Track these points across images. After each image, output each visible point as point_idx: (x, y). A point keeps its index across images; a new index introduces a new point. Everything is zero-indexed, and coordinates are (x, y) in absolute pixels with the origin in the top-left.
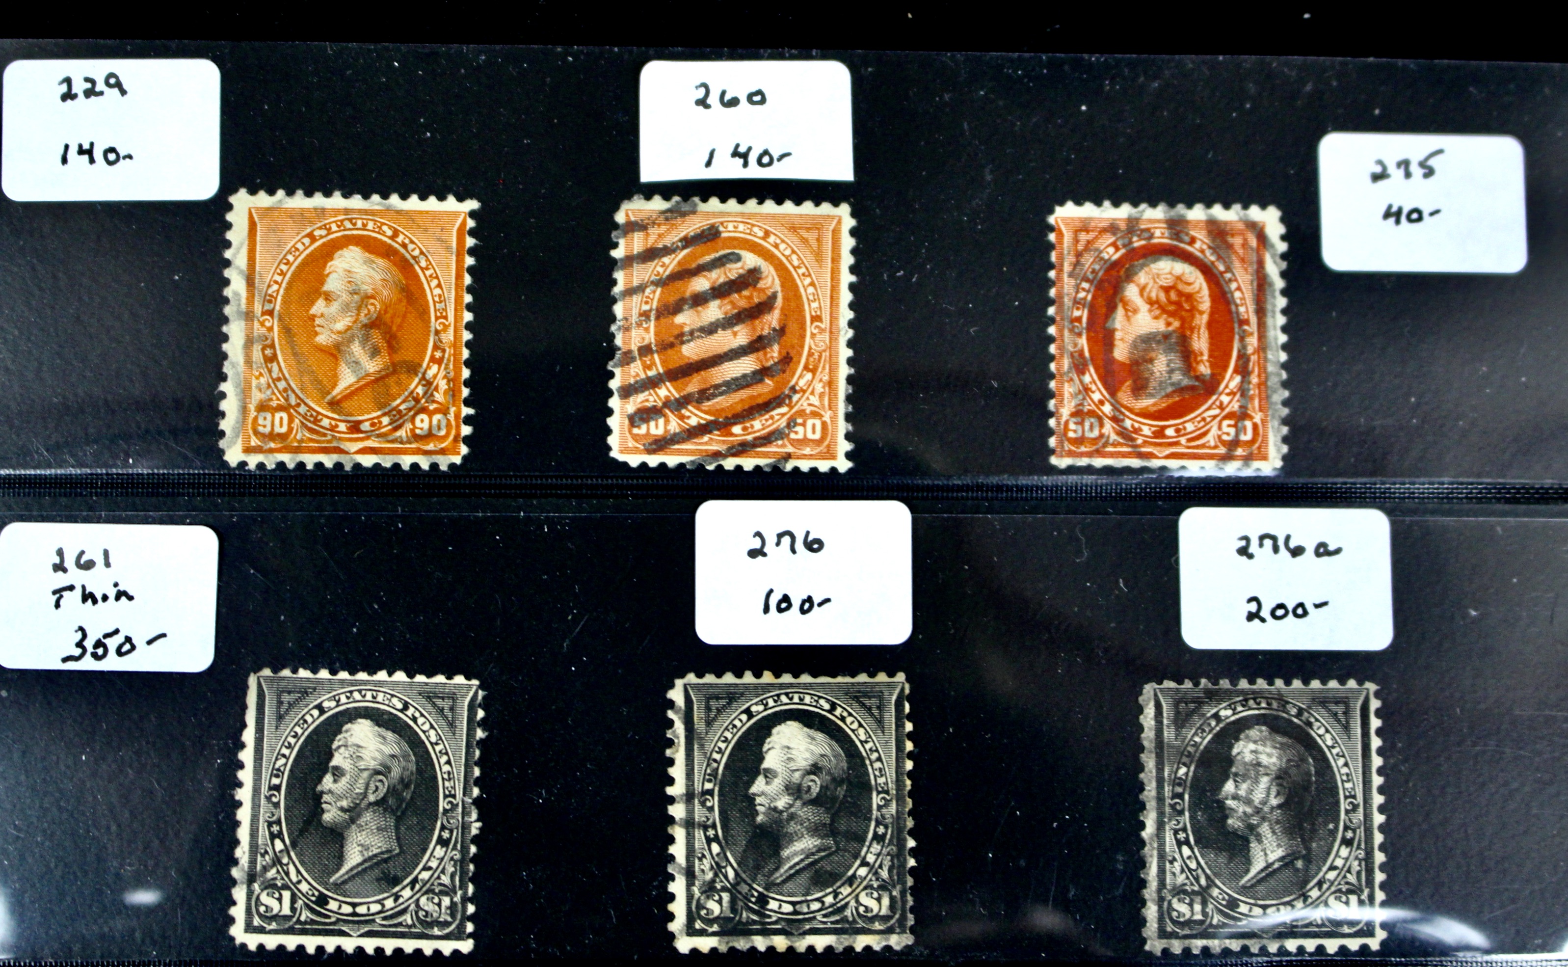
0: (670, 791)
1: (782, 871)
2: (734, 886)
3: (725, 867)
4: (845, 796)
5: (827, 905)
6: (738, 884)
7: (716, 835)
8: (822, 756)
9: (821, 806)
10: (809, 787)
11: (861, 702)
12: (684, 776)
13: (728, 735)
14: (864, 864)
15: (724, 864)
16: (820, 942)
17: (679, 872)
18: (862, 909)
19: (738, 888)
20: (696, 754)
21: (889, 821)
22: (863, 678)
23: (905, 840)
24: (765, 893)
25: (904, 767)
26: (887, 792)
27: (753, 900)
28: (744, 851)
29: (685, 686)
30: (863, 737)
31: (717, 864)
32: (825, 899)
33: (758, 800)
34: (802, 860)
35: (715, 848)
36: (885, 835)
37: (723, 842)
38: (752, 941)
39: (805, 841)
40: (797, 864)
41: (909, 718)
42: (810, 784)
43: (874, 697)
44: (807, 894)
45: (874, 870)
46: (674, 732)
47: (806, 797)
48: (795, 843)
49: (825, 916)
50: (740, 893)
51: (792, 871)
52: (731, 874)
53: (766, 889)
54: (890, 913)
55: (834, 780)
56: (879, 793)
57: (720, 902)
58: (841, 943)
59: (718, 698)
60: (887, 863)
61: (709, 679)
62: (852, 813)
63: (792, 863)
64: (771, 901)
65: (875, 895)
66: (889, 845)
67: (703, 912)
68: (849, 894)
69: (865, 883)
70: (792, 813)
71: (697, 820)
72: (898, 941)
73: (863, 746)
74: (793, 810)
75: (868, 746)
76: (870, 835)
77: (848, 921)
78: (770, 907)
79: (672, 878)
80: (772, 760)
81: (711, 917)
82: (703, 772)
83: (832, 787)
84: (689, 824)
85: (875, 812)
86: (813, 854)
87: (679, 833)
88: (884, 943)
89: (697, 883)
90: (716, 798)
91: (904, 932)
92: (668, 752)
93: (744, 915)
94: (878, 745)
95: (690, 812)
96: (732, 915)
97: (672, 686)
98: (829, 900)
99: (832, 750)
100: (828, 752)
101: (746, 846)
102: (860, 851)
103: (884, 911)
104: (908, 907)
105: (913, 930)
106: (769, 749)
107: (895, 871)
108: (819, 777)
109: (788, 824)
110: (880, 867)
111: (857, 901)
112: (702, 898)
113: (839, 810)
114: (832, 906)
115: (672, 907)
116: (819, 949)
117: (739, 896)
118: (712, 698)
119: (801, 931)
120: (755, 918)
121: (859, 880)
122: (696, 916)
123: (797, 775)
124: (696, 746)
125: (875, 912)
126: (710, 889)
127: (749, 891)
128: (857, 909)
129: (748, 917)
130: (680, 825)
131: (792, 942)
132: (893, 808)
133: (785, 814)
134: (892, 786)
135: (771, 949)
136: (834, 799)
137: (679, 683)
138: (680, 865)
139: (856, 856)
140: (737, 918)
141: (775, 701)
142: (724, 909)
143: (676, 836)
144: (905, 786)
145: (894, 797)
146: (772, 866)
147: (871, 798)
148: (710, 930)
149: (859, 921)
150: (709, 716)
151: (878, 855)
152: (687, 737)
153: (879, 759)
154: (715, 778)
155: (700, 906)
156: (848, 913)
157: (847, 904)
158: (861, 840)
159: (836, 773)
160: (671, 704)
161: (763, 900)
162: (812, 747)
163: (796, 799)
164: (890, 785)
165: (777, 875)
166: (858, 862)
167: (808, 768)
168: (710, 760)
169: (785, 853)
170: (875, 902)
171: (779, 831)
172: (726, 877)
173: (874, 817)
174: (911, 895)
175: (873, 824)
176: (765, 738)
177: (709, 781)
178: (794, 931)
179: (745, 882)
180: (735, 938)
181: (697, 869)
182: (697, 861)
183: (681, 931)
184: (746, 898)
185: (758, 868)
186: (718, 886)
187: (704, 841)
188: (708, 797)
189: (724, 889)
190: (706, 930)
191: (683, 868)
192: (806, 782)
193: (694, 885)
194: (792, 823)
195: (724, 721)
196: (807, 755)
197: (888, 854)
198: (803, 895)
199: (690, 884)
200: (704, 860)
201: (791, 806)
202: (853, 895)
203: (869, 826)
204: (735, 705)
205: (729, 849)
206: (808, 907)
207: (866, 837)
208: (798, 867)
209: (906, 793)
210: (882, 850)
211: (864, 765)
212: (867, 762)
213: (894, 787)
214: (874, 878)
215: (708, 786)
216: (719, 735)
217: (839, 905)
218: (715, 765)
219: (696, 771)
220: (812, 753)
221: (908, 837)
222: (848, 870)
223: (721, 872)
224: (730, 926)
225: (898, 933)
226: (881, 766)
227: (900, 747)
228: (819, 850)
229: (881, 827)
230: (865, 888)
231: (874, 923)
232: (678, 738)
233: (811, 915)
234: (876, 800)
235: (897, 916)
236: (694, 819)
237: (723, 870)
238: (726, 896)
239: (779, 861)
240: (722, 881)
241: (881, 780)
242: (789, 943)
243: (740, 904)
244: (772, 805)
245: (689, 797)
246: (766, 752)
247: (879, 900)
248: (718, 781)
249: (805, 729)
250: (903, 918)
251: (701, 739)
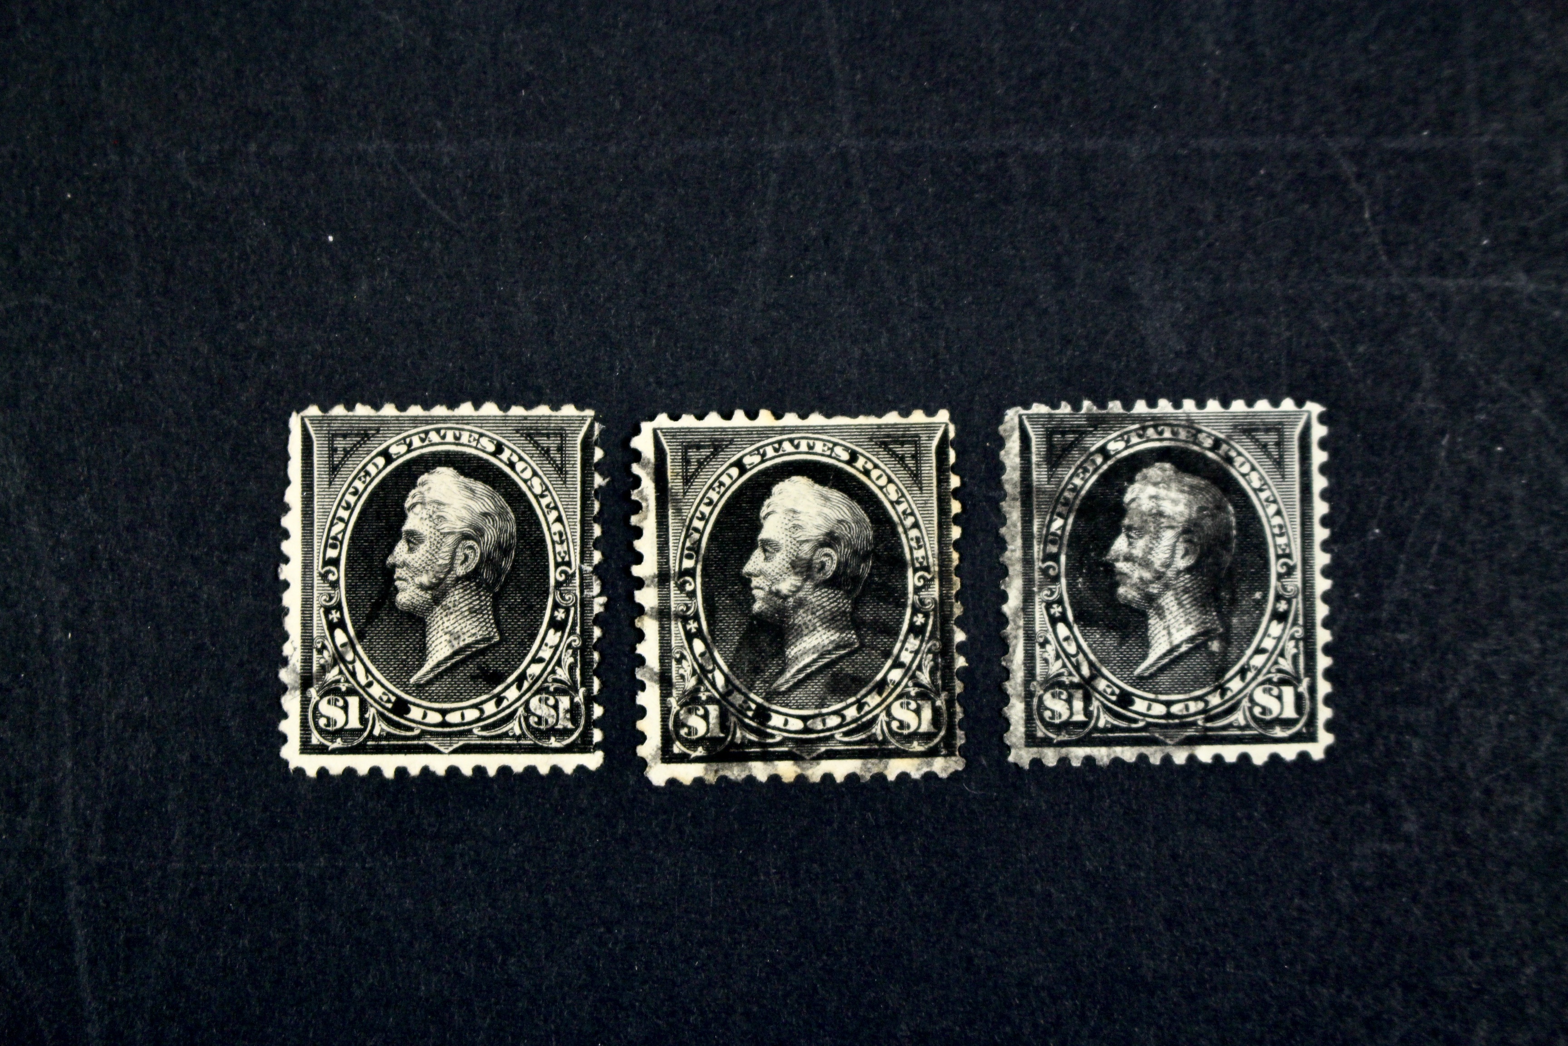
0: (637, 571)
1: (788, 675)
2: (725, 696)
3: (712, 671)
4: (871, 575)
5: (848, 719)
6: (729, 693)
7: (699, 629)
8: (840, 522)
9: (839, 588)
10: (823, 565)
11: (890, 450)
12: (655, 551)
13: (714, 496)
14: (897, 664)
15: (711, 667)
16: (840, 769)
17: (651, 679)
18: (895, 725)
19: (730, 698)
20: (670, 521)
21: (930, 607)
22: (892, 418)
23: (951, 632)
24: (766, 704)
25: (948, 535)
26: (927, 569)
27: (750, 714)
28: (738, 650)
29: (655, 431)
30: (894, 497)
31: (701, 666)
32: (845, 712)
33: (755, 582)
34: (815, 661)
35: (699, 646)
36: (925, 625)
37: (709, 637)
38: (750, 769)
39: (818, 635)
40: (808, 665)
41: (955, 469)
42: (824, 559)
43: (909, 442)
44: (822, 705)
45: (910, 673)
46: (641, 492)
47: (820, 577)
48: (805, 638)
49: (846, 734)
50: (732, 705)
51: (801, 676)
52: (720, 680)
53: (768, 699)
54: (932, 730)
55: (855, 553)
56: (916, 570)
57: (705, 717)
58: (869, 770)
59: (698, 447)
60: (928, 663)
61: (688, 421)
62: (880, 599)
63: (801, 665)
64: (773, 714)
65: (913, 705)
66: (930, 638)
67: (683, 732)
68: (879, 705)
69: (899, 690)
70: (800, 599)
71: (673, 609)
72: (942, 766)
73: (894, 508)
74: (801, 594)
75: (901, 508)
76: (905, 627)
77: (876, 741)
78: (772, 723)
79: (643, 687)
80: (771, 529)
81: (694, 737)
82: (680, 545)
83: (853, 563)
84: (663, 614)
85: (911, 595)
86: (829, 652)
87: (650, 626)
88: (925, 769)
89: (675, 692)
90: (699, 580)
91: (950, 754)
92: (634, 520)
93: (739, 734)
94: (914, 507)
95: (664, 599)
96: (722, 735)
97: (637, 431)
98: (851, 713)
99: (854, 514)
100: (847, 516)
101: (740, 643)
102: (892, 648)
103: (925, 727)
104: (957, 720)
105: (964, 752)
106: (768, 514)
107: (939, 674)
108: (836, 551)
109: (796, 612)
110: (919, 668)
111: (889, 714)
112: (682, 712)
113: (863, 594)
114: (854, 721)
115: (641, 725)
116: (839, 778)
117: (732, 709)
118: (690, 447)
119: (814, 755)
120: (753, 737)
121: (892, 686)
122: (674, 736)
123: (806, 547)
124: (670, 512)
125: (912, 729)
126: (691, 701)
127: (745, 702)
128: (888, 724)
129: (744, 737)
130: (651, 616)
131: (803, 769)
132: (935, 591)
133: (791, 600)
134: (933, 561)
135: (775, 779)
136: (856, 579)
137: (647, 427)
138: (652, 669)
139: (887, 654)
140: (729, 739)
141: (776, 450)
142: (711, 726)
143: (646, 631)
144: (950, 560)
145: (936, 576)
146: (774, 669)
147: (906, 578)
148: (694, 755)
149: (893, 741)
150: (687, 471)
151: (916, 653)
152: (658, 499)
153: (916, 525)
154: (698, 553)
155: (679, 724)
156: (877, 730)
157: (876, 718)
158: (893, 633)
159: (860, 544)
160: (637, 456)
161: (763, 715)
162: (826, 511)
163: (805, 580)
164: (931, 560)
165: (781, 680)
166: (889, 663)
167: (821, 538)
168: (689, 529)
169: (791, 652)
170: (913, 715)
171: (783, 622)
172: (713, 684)
173: (910, 602)
174: (961, 705)
175: (909, 611)
176: (763, 499)
177: (689, 557)
178: (804, 755)
179: (739, 691)
180: (727, 765)
181: (674, 674)
182: (674, 663)
183: (654, 758)
184: (740, 712)
185: (756, 670)
186: (703, 696)
187: (683, 637)
188: (688, 578)
189: (711, 700)
190: (689, 755)
191: (655, 674)
192: (820, 557)
193: (670, 695)
194: (801, 611)
195: (707, 477)
196: (820, 521)
197: (930, 651)
198: (817, 707)
199: (665, 694)
200: (684, 662)
201: (799, 589)
202: (883, 706)
203: (904, 614)
204: (722, 455)
205: (718, 647)
206: (824, 723)
207: (901, 629)
208: (809, 671)
209: (952, 569)
210: (920, 646)
211: (895, 534)
212: (900, 529)
213: (936, 562)
214: (910, 684)
215: (688, 564)
216: (701, 495)
217: (864, 720)
218: (696, 536)
219: (671, 544)
220: (826, 518)
221: (955, 628)
222: (877, 673)
223: (707, 678)
224: (720, 749)
225: (945, 756)
226: (919, 535)
227: (943, 510)
228: (838, 647)
229: (920, 616)
230: (899, 697)
231: (911, 742)
232: (646, 500)
233: (828, 734)
234: (912, 580)
235: (942, 733)
236: (669, 608)
237: (710, 676)
238: (713, 710)
239: (784, 662)
240: (707, 690)
241: (919, 554)
242: (799, 771)
243: (733, 719)
244: (773, 588)
245: (663, 578)
246: (765, 518)
247: (918, 711)
248: (701, 558)
249: (817, 486)
250: (950, 736)
251: (678, 501)
